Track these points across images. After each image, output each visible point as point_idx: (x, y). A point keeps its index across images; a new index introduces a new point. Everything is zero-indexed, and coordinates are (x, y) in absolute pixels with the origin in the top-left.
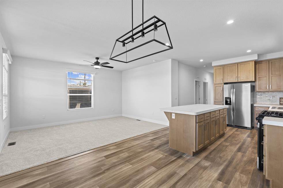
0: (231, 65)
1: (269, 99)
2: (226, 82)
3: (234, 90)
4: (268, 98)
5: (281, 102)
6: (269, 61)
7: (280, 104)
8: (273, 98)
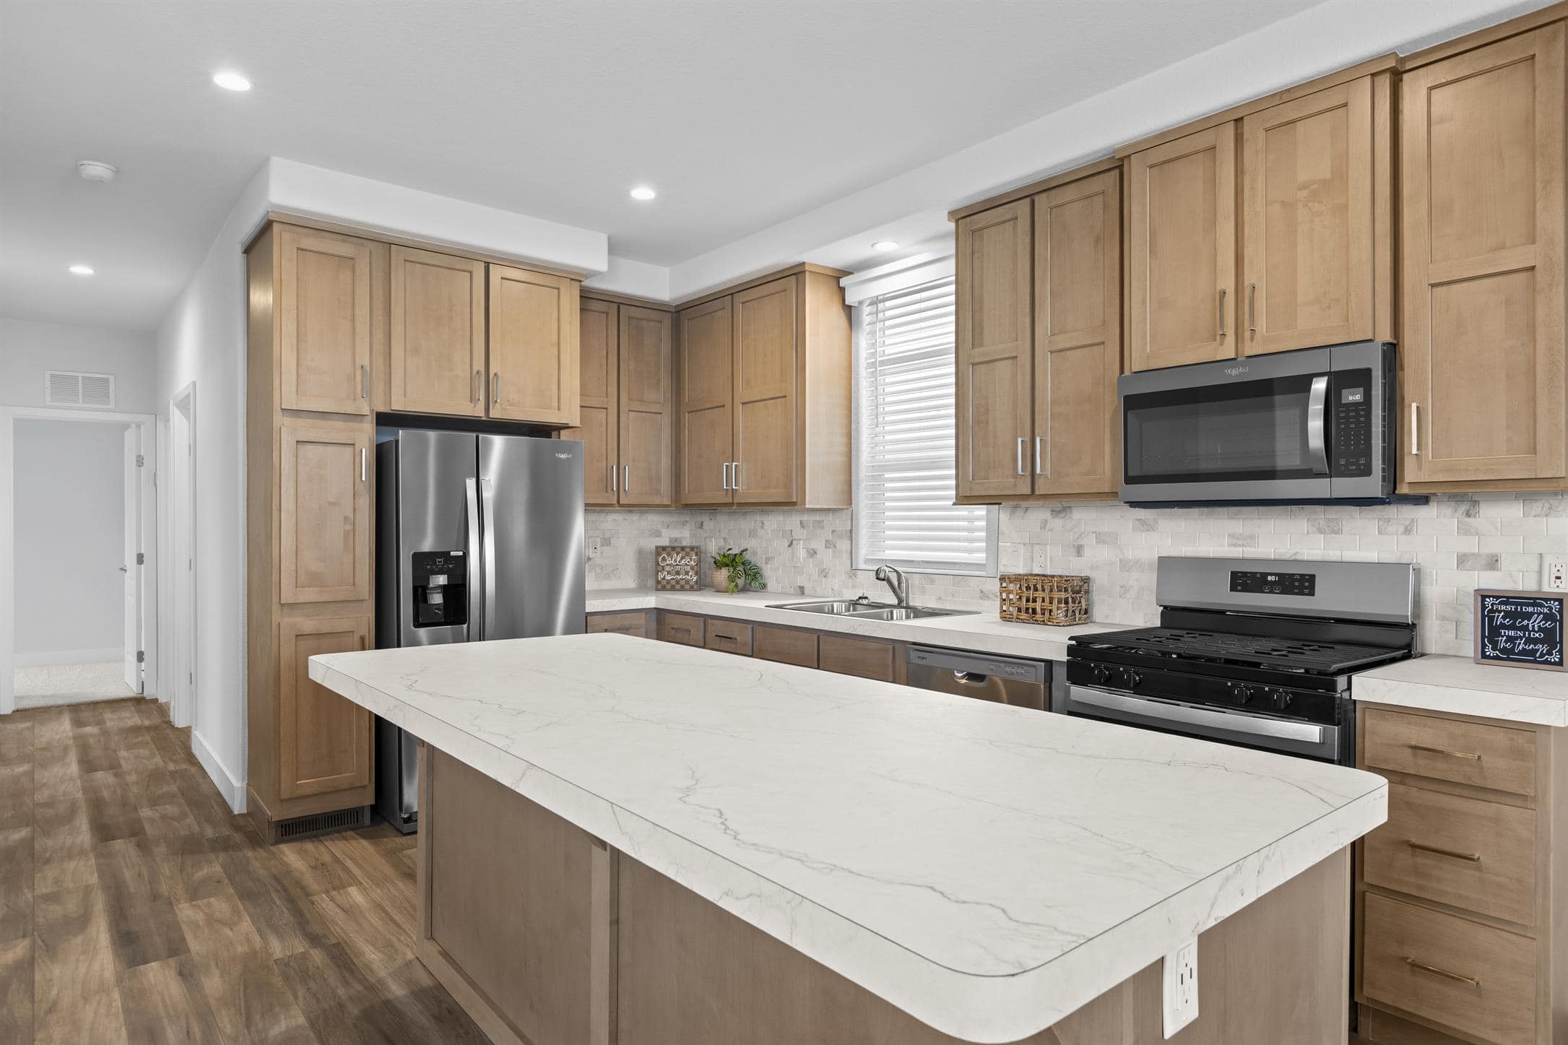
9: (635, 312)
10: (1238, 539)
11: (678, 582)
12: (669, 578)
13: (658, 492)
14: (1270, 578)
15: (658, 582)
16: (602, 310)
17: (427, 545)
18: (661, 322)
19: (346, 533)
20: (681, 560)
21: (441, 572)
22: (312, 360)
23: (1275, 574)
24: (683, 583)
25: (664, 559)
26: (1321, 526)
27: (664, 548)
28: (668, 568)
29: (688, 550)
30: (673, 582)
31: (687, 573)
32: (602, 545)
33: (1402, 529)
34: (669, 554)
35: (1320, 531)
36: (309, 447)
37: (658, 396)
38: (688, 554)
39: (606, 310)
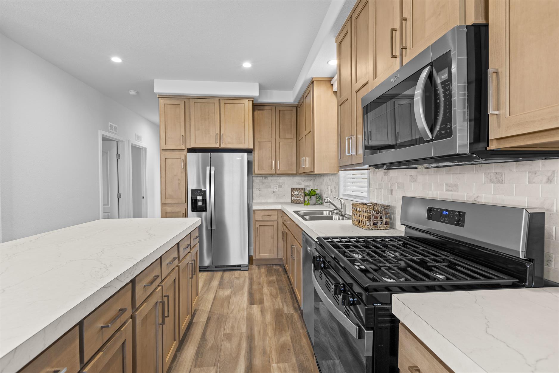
0: (204, 101)
1: (274, 192)
2: (193, 146)
3: (213, 168)
4: (272, 190)
5: (293, 198)
6: (275, 106)
7: (292, 202)
8: (280, 189)
9: (281, 108)
10: (449, 186)
11: (298, 201)
12: (295, 199)
13: (292, 170)
14: (444, 213)
15: (292, 200)
16: (270, 109)
17: (194, 187)
18: (292, 110)
19: (179, 184)
20: (299, 192)
21: (200, 195)
22: (169, 135)
23: (447, 210)
24: (299, 201)
25: (294, 193)
26: (492, 177)
27: (294, 189)
28: (295, 196)
29: (301, 189)
30: (296, 201)
31: (300, 197)
32: (279, 187)
33: (545, 179)
34: (295, 191)
35: (492, 181)
36: (169, 160)
37: (291, 136)
38: (301, 191)
39: (271, 109)
